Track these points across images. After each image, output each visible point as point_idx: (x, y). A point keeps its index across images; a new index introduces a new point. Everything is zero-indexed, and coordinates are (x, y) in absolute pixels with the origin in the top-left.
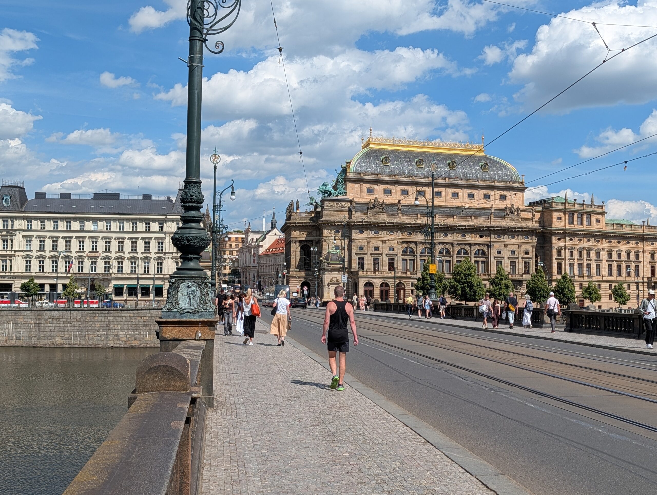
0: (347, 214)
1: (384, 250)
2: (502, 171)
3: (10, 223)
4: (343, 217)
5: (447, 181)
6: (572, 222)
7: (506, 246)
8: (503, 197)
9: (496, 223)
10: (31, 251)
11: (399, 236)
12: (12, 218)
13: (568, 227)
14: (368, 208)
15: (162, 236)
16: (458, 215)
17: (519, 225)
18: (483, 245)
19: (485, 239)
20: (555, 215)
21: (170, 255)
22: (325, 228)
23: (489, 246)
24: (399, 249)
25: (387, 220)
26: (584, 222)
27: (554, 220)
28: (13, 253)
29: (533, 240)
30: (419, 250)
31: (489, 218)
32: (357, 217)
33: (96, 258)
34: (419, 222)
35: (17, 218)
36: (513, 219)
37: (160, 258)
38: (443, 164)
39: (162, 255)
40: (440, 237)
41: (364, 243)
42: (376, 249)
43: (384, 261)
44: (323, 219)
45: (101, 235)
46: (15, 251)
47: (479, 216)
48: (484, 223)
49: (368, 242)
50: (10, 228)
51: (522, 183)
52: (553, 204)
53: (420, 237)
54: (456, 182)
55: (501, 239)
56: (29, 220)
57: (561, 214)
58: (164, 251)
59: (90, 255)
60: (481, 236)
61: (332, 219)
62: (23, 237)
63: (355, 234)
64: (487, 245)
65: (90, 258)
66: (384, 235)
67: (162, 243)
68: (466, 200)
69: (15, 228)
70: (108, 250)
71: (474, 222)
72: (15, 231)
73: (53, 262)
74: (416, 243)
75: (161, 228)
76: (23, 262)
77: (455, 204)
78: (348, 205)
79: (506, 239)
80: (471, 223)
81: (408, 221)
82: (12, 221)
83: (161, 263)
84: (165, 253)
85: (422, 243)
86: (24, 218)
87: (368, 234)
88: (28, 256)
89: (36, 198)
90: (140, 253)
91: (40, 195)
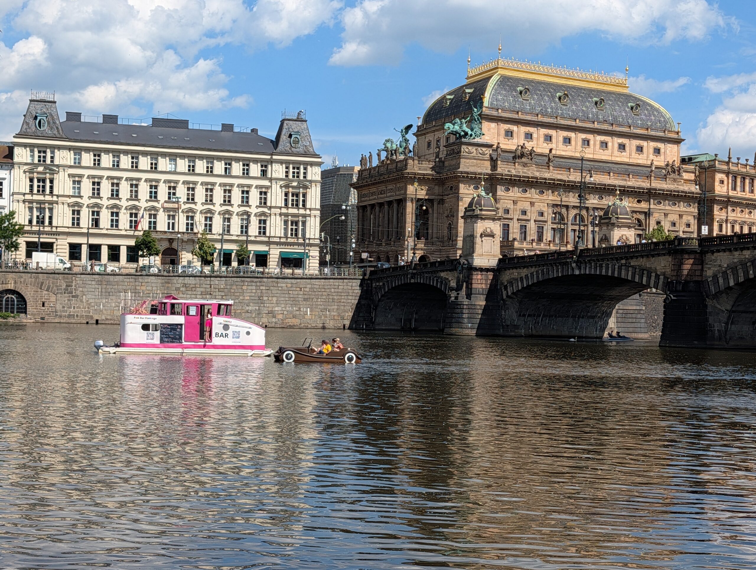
0: (488, 164)
1: (532, 215)
2: (654, 115)
3: (49, 155)
4: (485, 168)
5: (596, 125)
6: (734, 189)
7: (666, 215)
8: (657, 151)
9: (657, 184)
10: (81, 197)
11: (551, 197)
12: (53, 148)
13: (731, 193)
14: (514, 158)
15: (266, 183)
16: (618, 173)
17: (681, 188)
18: (640, 212)
19: (644, 206)
20: (719, 176)
21: (278, 211)
22: (463, 182)
23: (647, 214)
24: (549, 215)
25: (537, 174)
26: (747, 188)
27: (717, 183)
28: (55, 198)
29: (694, 209)
30: (571, 216)
31: (649, 177)
32: (503, 169)
33: (176, 210)
34: (572, 178)
35: (60, 148)
36: (675, 180)
37: (263, 214)
38: (589, 102)
39: (266, 210)
40: (593, 201)
41: (510, 206)
42: (524, 213)
43: (532, 228)
44: (460, 170)
45: (182, 178)
46: (58, 196)
47: (637, 175)
48: (644, 184)
49: (515, 202)
50: (48, 161)
51: (678, 133)
52: (717, 162)
53: (572, 199)
54: (606, 127)
55: (661, 206)
56: (78, 151)
57: (723, 176)
58: (269, 204)
59: (167, 205)
60: (639, 201)
61: (472, 169)
62: (69, 175)
63: (500, 191)
64: (645, 213)
65: (166, 210)
66: (533, 194)
67: (265, 193)
68: (616, 153)
69: (56, 162)
70: (191, 199)
71: (632, 182)
72: (58, 166)
73: (112, 214)
74: (567, 207)
75: (264, 173)
76: (68, 212)
77: (604, 158)
78: (488, 151)
79: (666, 206)
80: (630, 184)
81: (559, 177)
82: (53, 152)
83: (265, 222)
84: (270, 208)
85: (574, 207)
86: (69, 148)
87: (515, 193)
88: (77, 204)
89: (68, 120)
90: (235, 206)
91: (74, 117)
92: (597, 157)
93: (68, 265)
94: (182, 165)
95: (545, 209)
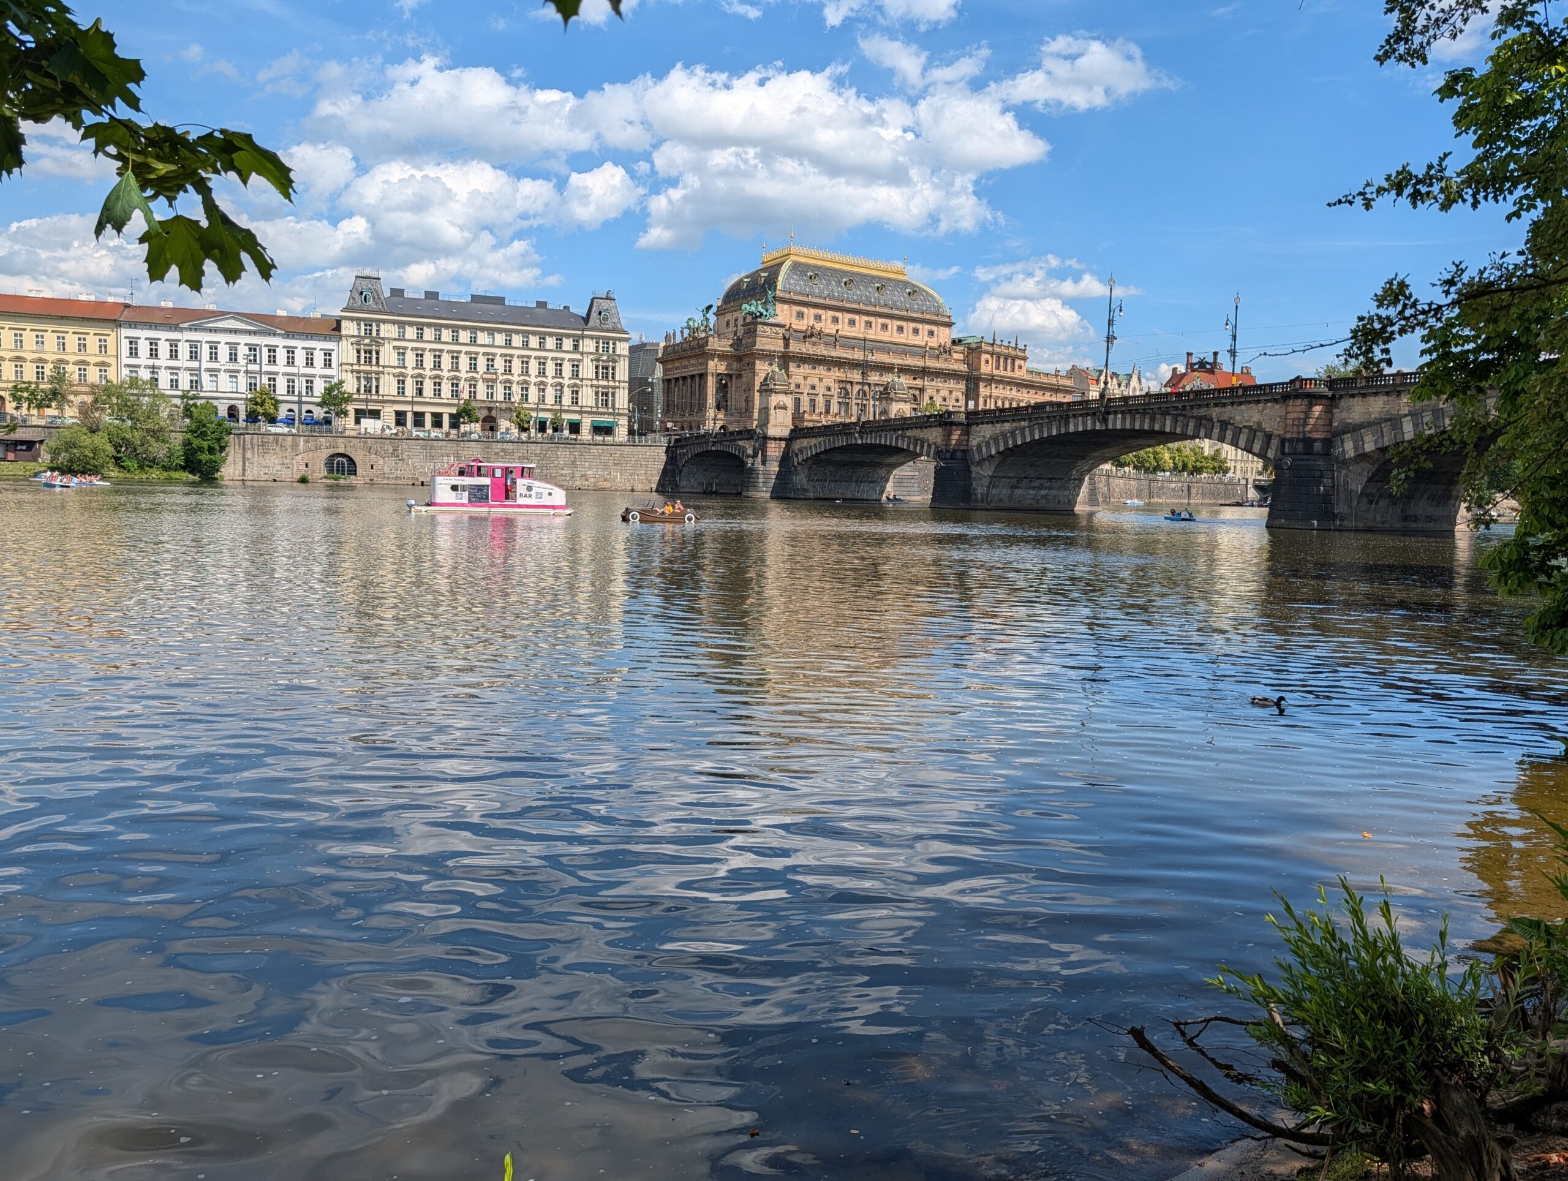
0: (781, 342)
1: (821, 390)
3: (374, 328)
4: (778, 346)
5: (878, 309)
6: (998, 368)
7: (938, 391)
8: (931, 333)
9: (931, 363)
10: (405, 368)
11: (837, 373)
12: (380, 322)
13: (995, 372)
14: (805, 337)
15: (578, 357)
16: (895, 352)
17: (952, 367)
18: (916, 389)
19: (919, 383)
20: (984, 357)
21: (589, 383)
22: (758, 359)
23: (922, 390)
24: (835, 390)
25: (825, 353)
26: (1009, 368)
27: (983, 363)
28: (381, 369)
29: (962, 386)
30: (855, 392)
31: (924, 357)
32: (795, 347)
33: (494, 381)
34: (856, 357)
35: (384, 322)
36: (946, 360)
37: (576, 385)
38: (871, 287)
39: (578, 382)
40: (874, 377)
41: (801, 381)
42: (813, 388)
43: (820, 401)
44: (756, 347)
45: (500, 351)
46: (384, 367)
47: (913, 354)
48: (919, 363)
49: (805, 378)
50: (374, 334)
52: (986, 344)
53: (856, 376)
54: (887, 310)
55: (934, 383)
56: (402, 325)
57: (988, 357)
58: (580, 376)
59: (485, 376)
60: (915, 379)
61: (766, 347)
62: (394, 348)
63: (792, 367)
64: (920, 389)
65: (485, 380)
66: (821, 370)
67: (577, 366)
69: (382, 335)
70: (508, 371)
71: (910, 361)
72: (383, 339)
73: (435, 384)
74: (851, 383)
75: (576, 347)
76: (394, 382)
77: (884, 339)
78: (781, 331)
79: (938, 383)
80: (907, 362)
81: (845, 355)
82: (379, 326)
83: (577, 393)
84: (582, 380)
85: (858, 383)
86: (394, 322)
87: (806, 369)
88: (401, 374)
89: (392, 295)
90: (550, 378)
91: (397, 293)
92: (878, 338)
93: (394, 431)
94: (500, 339)
95: (832, 384)
